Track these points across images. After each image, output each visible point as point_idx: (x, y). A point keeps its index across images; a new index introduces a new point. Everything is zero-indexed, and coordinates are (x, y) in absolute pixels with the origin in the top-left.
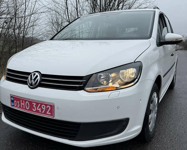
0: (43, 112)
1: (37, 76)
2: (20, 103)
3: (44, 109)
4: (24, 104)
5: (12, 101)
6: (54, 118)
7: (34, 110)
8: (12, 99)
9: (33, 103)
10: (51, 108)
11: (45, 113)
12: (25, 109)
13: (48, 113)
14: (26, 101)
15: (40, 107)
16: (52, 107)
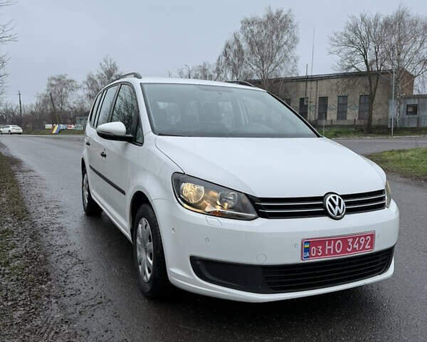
5: (307, 250)
8: (307, 246)
9: (349, 240)
16: (373, 236)
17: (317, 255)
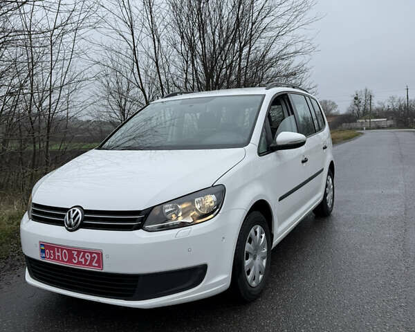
0: (87, 263)
1: (78, 213)
2: (54, 253)
3: (89, 259)
4: (60, 254)
5: (43, 251)
6: (103, 271)
7: (76, 262)
8: (43, 248)
9: (73, 252)
10: (98, 256)
11: (90, 264)
12: (63, 261)
13: (94, 264)
14: (62, 249)
15: (83, 256)
16: (100, 255)
17: (49, 258)
